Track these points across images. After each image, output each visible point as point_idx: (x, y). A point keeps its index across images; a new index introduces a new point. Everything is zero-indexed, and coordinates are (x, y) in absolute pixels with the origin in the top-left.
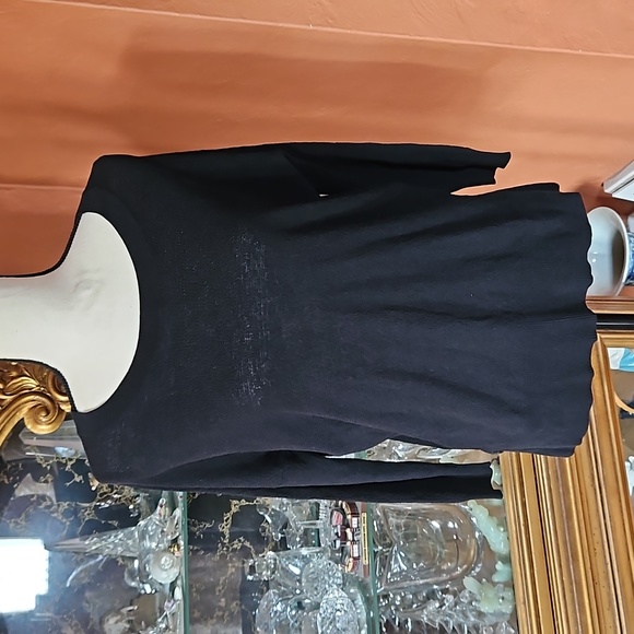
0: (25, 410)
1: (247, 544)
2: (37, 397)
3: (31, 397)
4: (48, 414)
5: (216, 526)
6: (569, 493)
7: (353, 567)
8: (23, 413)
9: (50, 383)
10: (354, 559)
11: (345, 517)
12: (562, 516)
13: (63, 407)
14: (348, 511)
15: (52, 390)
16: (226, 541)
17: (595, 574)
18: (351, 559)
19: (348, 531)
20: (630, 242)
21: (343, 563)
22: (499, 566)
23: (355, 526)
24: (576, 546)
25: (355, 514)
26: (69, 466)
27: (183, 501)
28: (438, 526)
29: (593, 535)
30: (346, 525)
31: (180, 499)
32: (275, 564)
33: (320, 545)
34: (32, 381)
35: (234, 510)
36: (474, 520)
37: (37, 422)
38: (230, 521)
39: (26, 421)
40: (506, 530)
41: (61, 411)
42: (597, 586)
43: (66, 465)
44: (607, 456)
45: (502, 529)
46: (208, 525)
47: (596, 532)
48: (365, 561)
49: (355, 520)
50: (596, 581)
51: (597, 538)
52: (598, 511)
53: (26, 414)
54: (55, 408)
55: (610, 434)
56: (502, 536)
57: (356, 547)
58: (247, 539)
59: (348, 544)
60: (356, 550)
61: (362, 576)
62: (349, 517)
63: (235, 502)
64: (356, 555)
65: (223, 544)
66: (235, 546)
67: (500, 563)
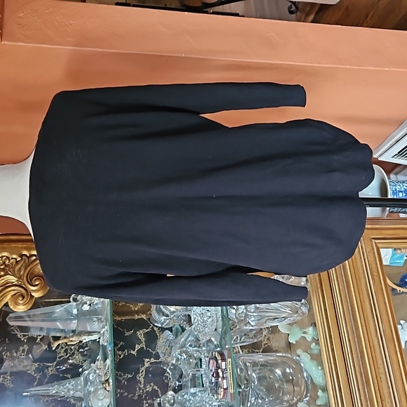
0: (9, 297)
1: (156, 388)
2: (17, 288)
3: (13, 288)
4: (23, 298)
5: (135, 376)
6: (361, 341)
7: (224, 396)
8: (8, 299)
9: (25, 279)
10: (224, 389)
11: (217, 362)
12: (358, 356)
13: (33, 294)
14: (219, 358)
15: (26, 283)
16: (142, 386)
17: (382, 394)
18: (222, 390)
19: (219, 371)
20: (390, 185)
21: (217, 394)
22: (320, 393)
23: (224, 367)
24: (368, 376)
25: (223, 359)
26: (39, 340)
27: (111, 354)
28: (280, 373)
29: (379, 368)
30: (218, 367)
31: (109, 353)
32: (174, 400)
33: (203, 386)
34: (13, 278)
35: (147, 365)
36: (302, 365)
37: (17, 304)
38: (144, 372)
39: (9, 304)
40: (323, 369)
41: (32, 296)
42: (384, 402)
43: (37, 338)
44: (384, 316)
45: (320, 368)
46: (130, 376)
47: (381, 366)
48: (231, 391)
49: (224, 363)
50: (383, 399)
51: (381, 370)
52: (381, 352)
53: (9, 299)
54: (28, 295)
55: (385, 303)
56: (320, 372)
57: (225, 381)
58: (155, 384)
59: (220, 379)
60: (225, 384)
61: (230, 401)
62: (220, 362)
63: (147, 360)
64: (225, 387)
65: (140, 388)
66: (148, 389)
67: (320, 391)
